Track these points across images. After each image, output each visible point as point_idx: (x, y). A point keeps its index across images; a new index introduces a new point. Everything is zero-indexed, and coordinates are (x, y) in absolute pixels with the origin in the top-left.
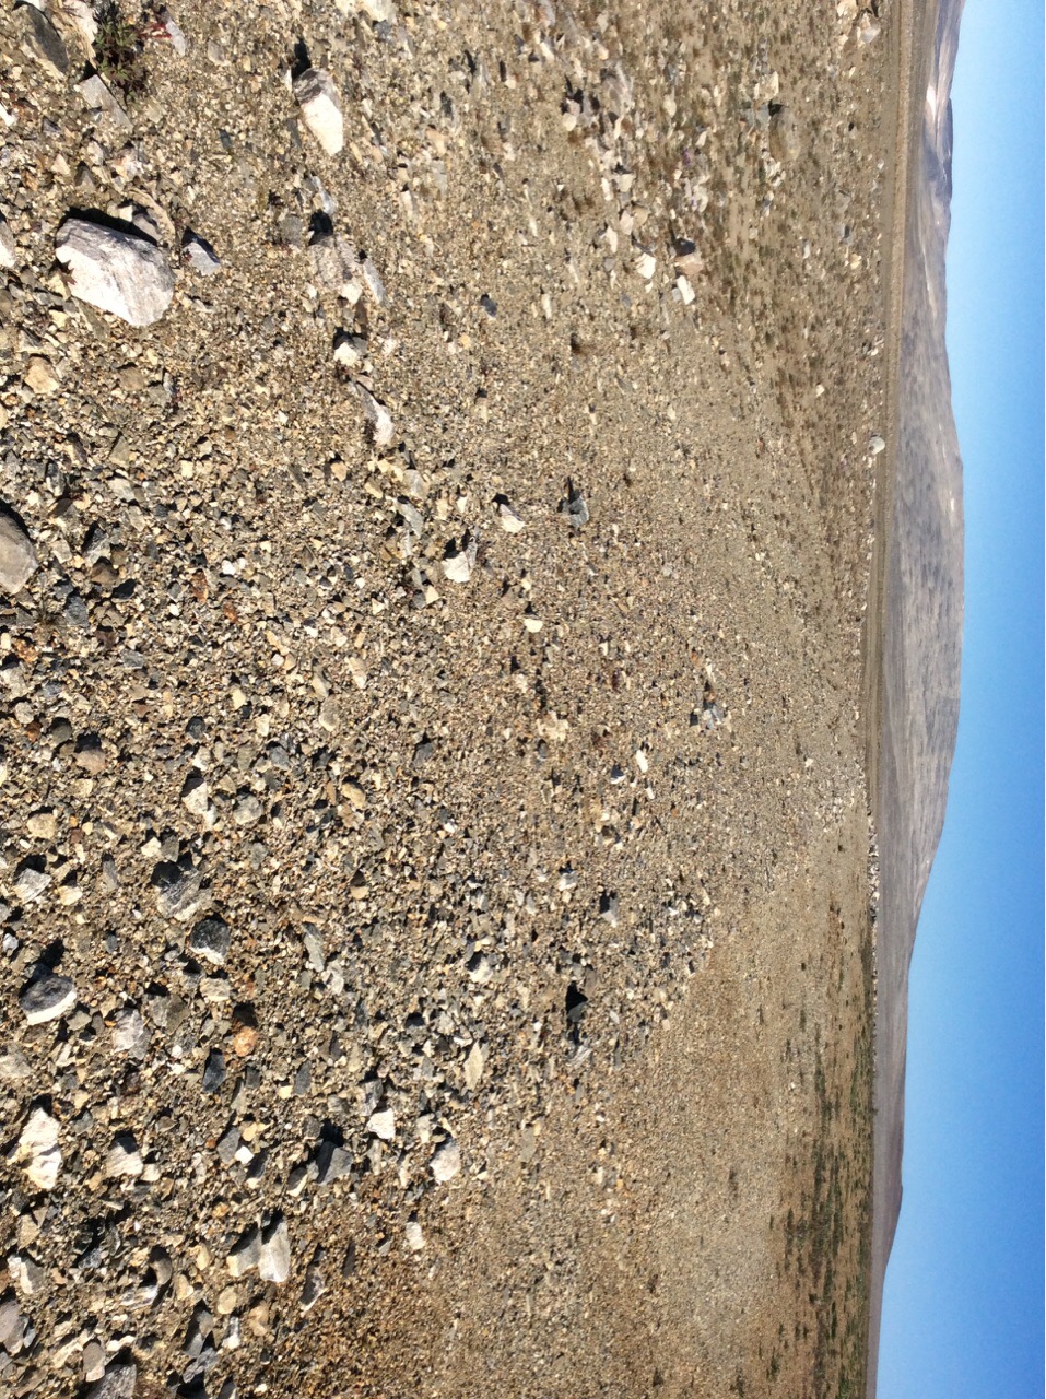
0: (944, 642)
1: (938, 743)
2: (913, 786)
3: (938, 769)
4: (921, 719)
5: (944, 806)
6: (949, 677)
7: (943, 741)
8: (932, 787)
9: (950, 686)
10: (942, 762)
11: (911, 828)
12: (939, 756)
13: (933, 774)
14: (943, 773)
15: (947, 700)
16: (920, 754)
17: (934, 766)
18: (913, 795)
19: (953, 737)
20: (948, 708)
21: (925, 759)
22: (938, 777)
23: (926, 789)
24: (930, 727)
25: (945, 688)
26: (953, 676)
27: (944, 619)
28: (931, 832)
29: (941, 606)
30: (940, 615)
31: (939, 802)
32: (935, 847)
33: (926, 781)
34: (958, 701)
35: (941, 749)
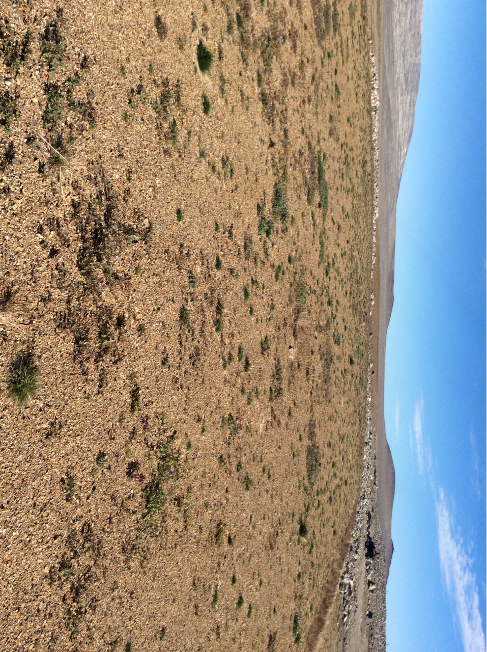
0: (413, 32)
1: (410, 88)
2: (398, 112)
3: (410, 102)
4: (402, 76)
5: (413, 121)
6: (415, 51)
7: (412, 87)
8: (407, 112)
9: (416, 56)
10: (412, 98)
11: (398, 134)
12: (411, 95)
13: (408, 104)
14: (413, 103)
15: (415, 64)
16: (402, 95)
17: (408, 101)
18: (398, 117)
19: (417, 84)
20: (415, 69)
21: (404, 97)
22: (410, 106)
23: (405, 113)
24: (406, 80)
25: (414, 58)
26: (417, 51)
27: (413, 18)
28: (407, 135)
29: (411, 12)
30: (411, 17)
31: (411, 120)
32: (409, 141)
33: (404, 109)
34: (420, 64)
35: (412, 92)
